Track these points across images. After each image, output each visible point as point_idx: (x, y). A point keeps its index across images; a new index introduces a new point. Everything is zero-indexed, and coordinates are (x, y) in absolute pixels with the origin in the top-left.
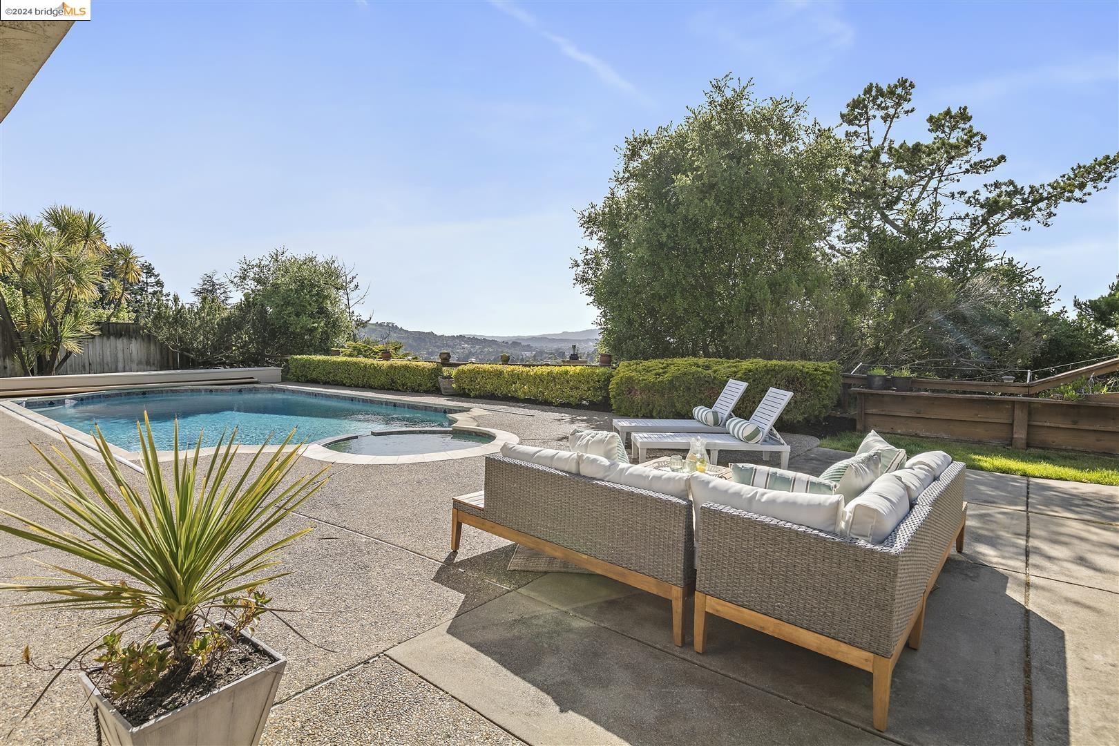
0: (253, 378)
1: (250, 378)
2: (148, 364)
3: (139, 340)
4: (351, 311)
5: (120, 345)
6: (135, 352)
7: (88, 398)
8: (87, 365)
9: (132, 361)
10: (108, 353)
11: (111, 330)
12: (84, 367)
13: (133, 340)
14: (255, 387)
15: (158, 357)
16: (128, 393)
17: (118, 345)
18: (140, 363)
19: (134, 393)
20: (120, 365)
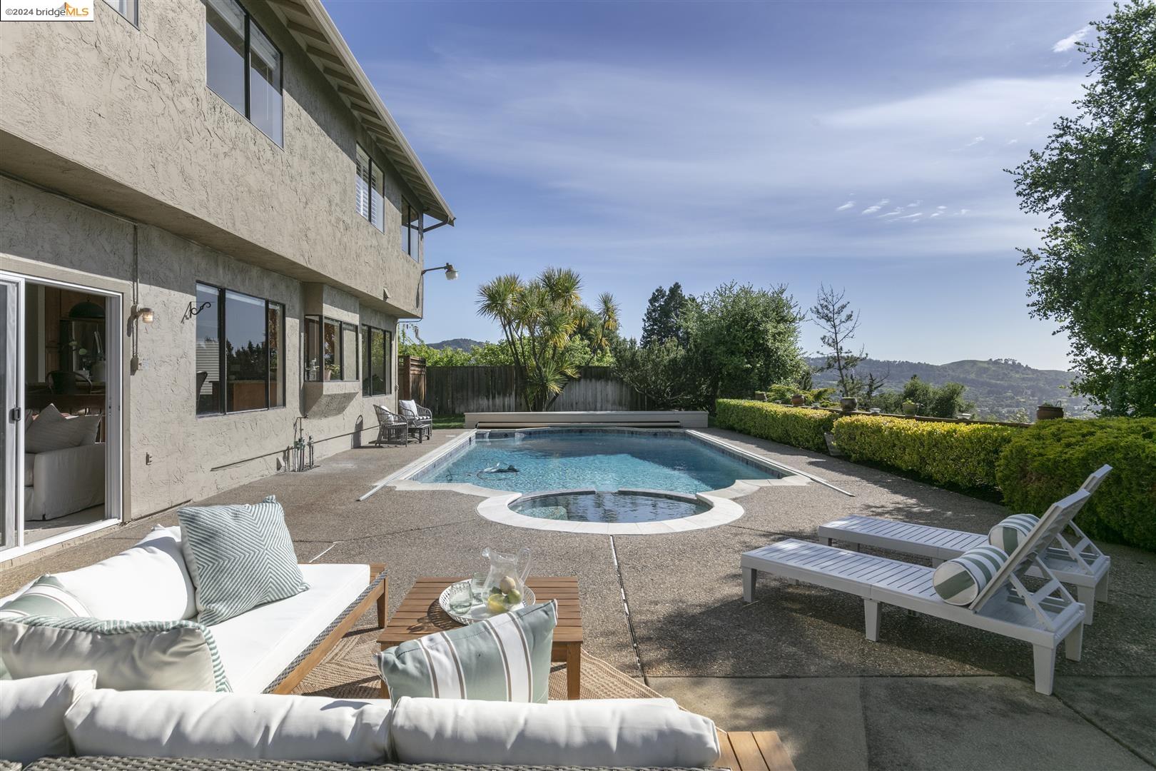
0: (678, 422)
1: (675, 422)
2: (620, 404)
3: (614, 382)
4: (839, 347)
5: (599, 386)
6: (610, 393)
7: (535, 432)
8: (574, 404)
9: (607, 401)
10: (590, 394)
11: (593, 374)
12: (572, 405)
13: (610, 382)
14: (670, 432)
15: (629, 398)
16: (569, 430)
17: (598, 387)
18: (614, 403)
19: (573, 430)
20: (599, 405)
